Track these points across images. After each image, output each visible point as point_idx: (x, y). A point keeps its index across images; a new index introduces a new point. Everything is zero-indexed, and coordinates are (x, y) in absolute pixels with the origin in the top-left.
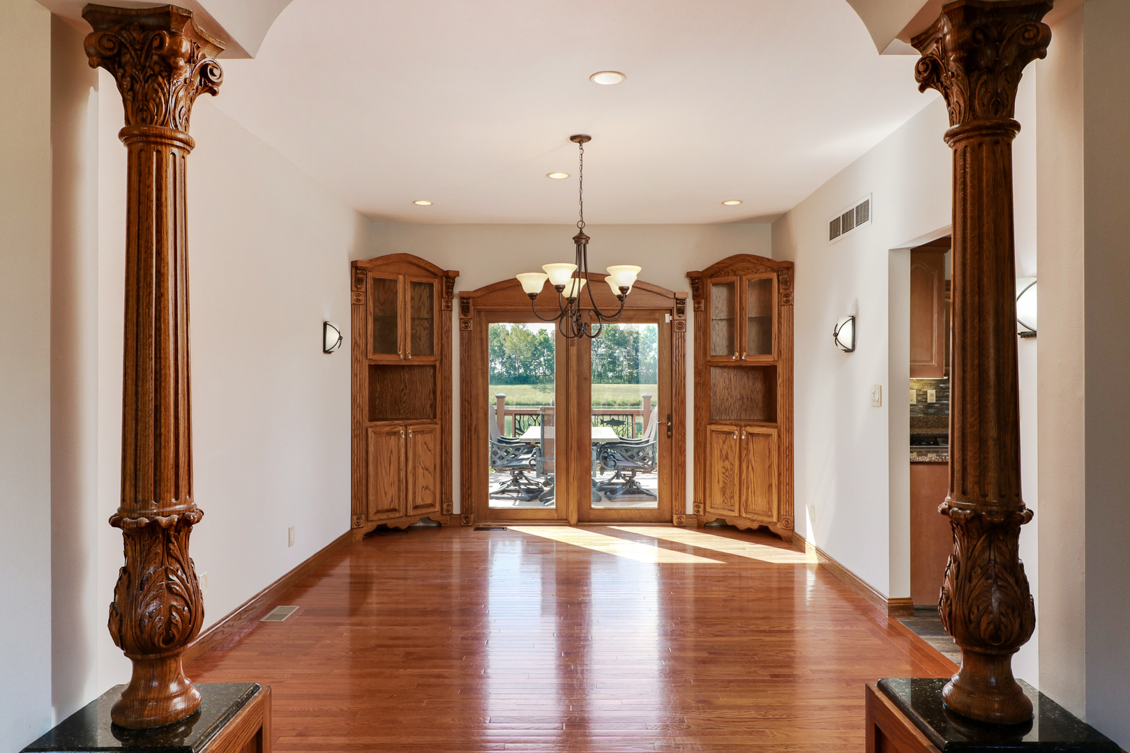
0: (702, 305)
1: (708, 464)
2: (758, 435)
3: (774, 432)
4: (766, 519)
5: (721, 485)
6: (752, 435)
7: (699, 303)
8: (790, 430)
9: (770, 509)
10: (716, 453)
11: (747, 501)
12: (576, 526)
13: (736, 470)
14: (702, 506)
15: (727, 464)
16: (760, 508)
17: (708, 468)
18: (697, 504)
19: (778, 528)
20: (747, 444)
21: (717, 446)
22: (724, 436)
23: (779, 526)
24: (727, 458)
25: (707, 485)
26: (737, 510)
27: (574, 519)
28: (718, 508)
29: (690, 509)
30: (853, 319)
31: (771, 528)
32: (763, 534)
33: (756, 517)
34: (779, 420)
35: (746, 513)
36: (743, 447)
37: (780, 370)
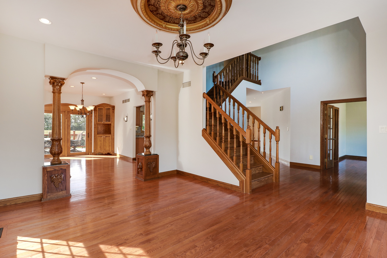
0: (96, 112)
1: (97, 142)
2: (107, 136)
3: (111, 136)
4: (109, 151)
5: (100, 146)
6: (106, 136)
7: (95, 112)
8: (114, 135)
9: (110, 150)
10: (99, 140)
11: (105, 149)
12: (67, 157)
13: (103, 143)
14: (95, 151)
15: (101, 142)
16: (108, 150)
17: (97, 143)
18: (94, 150)
19: (111, 153)
20: (105, 138)
21: (99, 139)
22: (100, 137)
23: (111, 152)
24: (101, 141)
25: (97, 146)
26: (103, 151)
27: (67, 155)
28: (99, 150)
29: (93, 152)
30: (127, 116)
31: (110, 153)
33: (107, 151)
34: (112, 134)
35: (105, 151)
36: (104, 139)
37: (112, 125)
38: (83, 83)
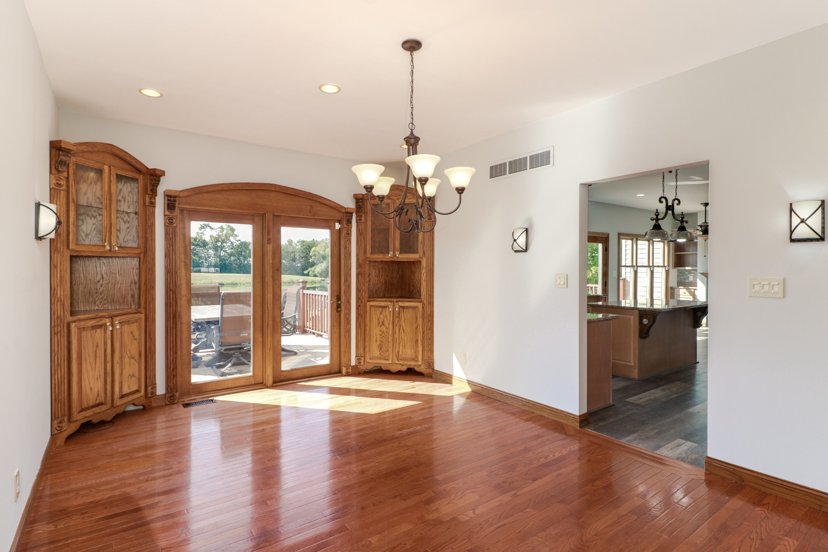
0: (363, 218)
1: (368, 329)
2: (407, 307)
3: (419, 305)
4: (413, 363)
5: (378, 343)
6: (403, 307)
7: (361, 216)
8: (431, 303)
9: (417, 357)
10: (375, 321)
11: (398, 352)
12: (272, 387)
13: (391, 332)
14: (362, 358)
15: (383, 328)
16: (408, 355)
17: (367, 332)
18: (358, 357)
19: (422, 369)
20: (399, 313)
21: (374, 317)
22: (381, 309)
23: (422, 367)
24: (383, 324)
25: (367, 344)
26: (391, 359)
27: (270, 381)
28: (374, 359)
29: (353, 363)
30: (527, 230)
31: (417, 369)
32: (410, 373)
33: (406, 362)
34: (422, 297)
35: (398, 360)
36: (396, 317)
37: (424, 263)
38: (412, 46)
